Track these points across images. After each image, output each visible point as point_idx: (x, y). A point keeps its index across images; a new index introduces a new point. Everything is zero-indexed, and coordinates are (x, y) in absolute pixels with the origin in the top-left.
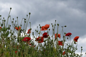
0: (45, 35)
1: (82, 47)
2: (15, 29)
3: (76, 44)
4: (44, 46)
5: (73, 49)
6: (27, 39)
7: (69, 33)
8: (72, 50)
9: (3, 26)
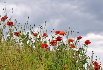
0: (59, 39)
1: (93, 51)
2: (33, 35)
3: (86, 47)
4: (58, 48)
5: (84, 51)
6: (44, 46)
7: (80, 37)
8: (82, 52)
9: (22, 33)
